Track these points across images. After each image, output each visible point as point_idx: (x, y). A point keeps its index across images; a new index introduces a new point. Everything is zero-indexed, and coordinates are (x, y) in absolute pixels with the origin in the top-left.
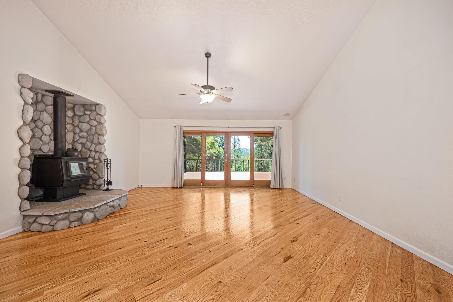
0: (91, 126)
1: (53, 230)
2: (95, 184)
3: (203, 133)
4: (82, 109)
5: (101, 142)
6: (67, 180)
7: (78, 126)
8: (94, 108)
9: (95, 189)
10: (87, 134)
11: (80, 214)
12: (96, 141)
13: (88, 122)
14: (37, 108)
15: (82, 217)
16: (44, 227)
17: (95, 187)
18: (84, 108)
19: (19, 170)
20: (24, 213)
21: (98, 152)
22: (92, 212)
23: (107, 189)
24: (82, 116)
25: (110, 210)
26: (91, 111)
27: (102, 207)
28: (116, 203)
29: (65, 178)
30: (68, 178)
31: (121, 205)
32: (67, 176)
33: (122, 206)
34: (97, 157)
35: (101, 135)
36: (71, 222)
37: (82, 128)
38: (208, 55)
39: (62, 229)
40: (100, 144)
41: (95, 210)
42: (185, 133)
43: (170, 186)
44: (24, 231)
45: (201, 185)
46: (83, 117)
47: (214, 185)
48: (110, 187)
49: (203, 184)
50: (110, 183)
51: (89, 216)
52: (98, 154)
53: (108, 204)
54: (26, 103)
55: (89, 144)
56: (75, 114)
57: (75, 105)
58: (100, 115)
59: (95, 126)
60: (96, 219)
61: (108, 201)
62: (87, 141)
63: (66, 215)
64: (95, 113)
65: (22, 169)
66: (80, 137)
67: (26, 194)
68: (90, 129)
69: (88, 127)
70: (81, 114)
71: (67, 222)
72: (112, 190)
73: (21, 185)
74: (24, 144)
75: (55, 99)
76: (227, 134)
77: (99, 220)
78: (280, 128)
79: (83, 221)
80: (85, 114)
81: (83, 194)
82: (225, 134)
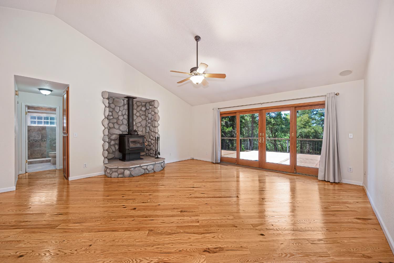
0: (152, 115)
1: (111, 177)
3: (237, 113)
4: (149, 105)
9: (153, 157)
10: (151, 120)
11: (122, 170)
12: (154, 125)
13: (151, 113)
14: (125, 108)
15: (124, 172)
17: (153, 155)
19: (103, 142)
20: (106, 165)
22: (129, 170)
23: (158, 158)
25: (143, 171)
27: (136, 169)
28: (150, 168)
29: (127, 148)
30: (129, 148)
31: (154, 169)
35: (156, 121)
36: (119, 174)
37: (149, 117)
38: (197, 38)
39: (115, 178)
40: (156, 127)
41: (131, 169)
42: (221, 114)
44: (105, 174)
45: (236, 163)
47: (248, 165)
48: (159, 156)
49: (238, 163)
50: (159, 154)
51: (127, 172)
52: (155, 133)
53: (142, 167)
54: (106, 107)
55: (151, 127)
56: (146, 109)
57: (146, 103)
58: (156, 107)
60: (131, 176)
62: (151, 125)
63: (116, 170)
64: (153, 106)
65: (105, 142)
66: (148, 123)
67: (106, 155)
68: (152, 117)
71: (117, 174)
72: (160, 158)
73: (104, 150)
74: (105, 128)
75: (128, 101)
77: (134, 177)
78: (336, 94)
79: (125, 175)
80: (150, 108)
81: (142, 159)
82: (259, 111)
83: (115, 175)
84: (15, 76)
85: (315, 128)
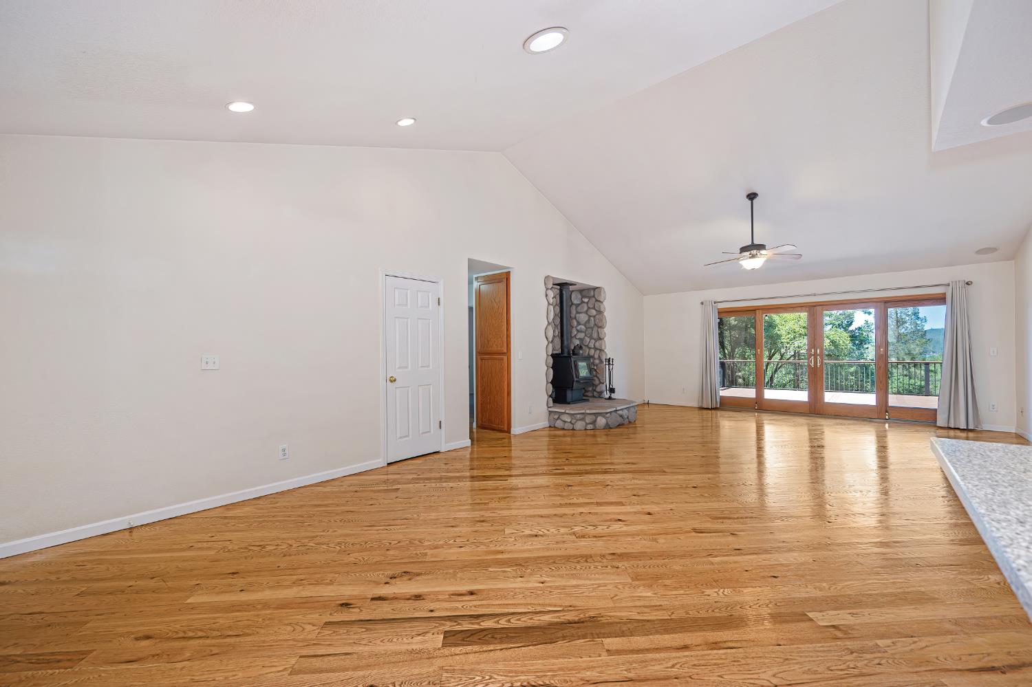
0: (590, 316)
2: (595, 390)
3: (757, 311)
4: (580, 296)
5: (601, 336)
6: (577, 381)
7: (575, 318)
8: (592, 294)
9: (595, 397)
10: (585, 326)
11: (595, 417)
12: (595, 336)
13: (586, 312)
15: (595, 421)
16: (566, 424)
17: (595, 393)
18: (581, 294)
19: (546, 367)
20: (550, 409)
21: (598, 349)
22: (604, 417)
23: (610, 398)
24: (579, 304)
25: (620, 420)
26: (589, 298)
27: (613, 413)
28: (625, 413)
29: (575, 379)
30: (578, 379)
32: (576, 377)
33: (632, 419)
34: (596, 356)
35: (600, 327)
36: (587, 424)
37: (580, 320)
38: (752, 196)
39: (580, 430)
40: (600, 339)
41: (607, 416)
42: (720, 313)
43: (695, 404)
44: (550, 427)
45: (756, 408)
46: (580, 306)
47: (782, 409)
48: (613, 396)
49: (760, 406)
50: (612, 391)
51: (601, 421)
52: (598, 351)
53: (618, 412)
54: (549, 304)
55: (588, 340)
56: (572, 304)
58: (599, 301)
59: (594, 316)
60: (608, 427)
61: (618, 409)
62: (586, 336)
63: (582, 416)
64: (594, 299)
65: (548, 367)
66: (578, 331)
67: (551, 393)
68: (589, 320)
69: (587, 318)
70: (578, 303)
71: (584, 424)
72: (615, 399)
73: (547, 383)
74: (549, 343)
76: (812, 308)
77: (611, 428)
78: (967, 284)
79: (597, 426)
80: (583, 302)
81: (588, 400)
82: (807, 309)
83: (580, 425)
84: (469, 259)
85: (831, 336)
